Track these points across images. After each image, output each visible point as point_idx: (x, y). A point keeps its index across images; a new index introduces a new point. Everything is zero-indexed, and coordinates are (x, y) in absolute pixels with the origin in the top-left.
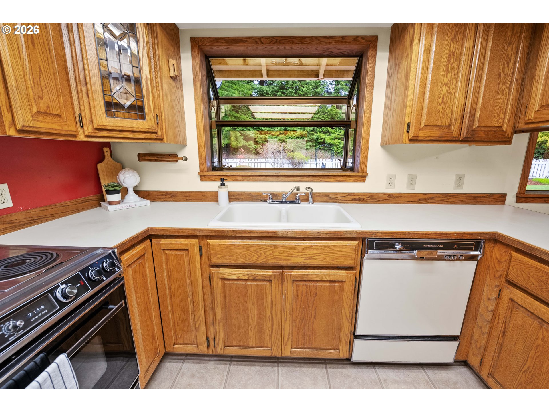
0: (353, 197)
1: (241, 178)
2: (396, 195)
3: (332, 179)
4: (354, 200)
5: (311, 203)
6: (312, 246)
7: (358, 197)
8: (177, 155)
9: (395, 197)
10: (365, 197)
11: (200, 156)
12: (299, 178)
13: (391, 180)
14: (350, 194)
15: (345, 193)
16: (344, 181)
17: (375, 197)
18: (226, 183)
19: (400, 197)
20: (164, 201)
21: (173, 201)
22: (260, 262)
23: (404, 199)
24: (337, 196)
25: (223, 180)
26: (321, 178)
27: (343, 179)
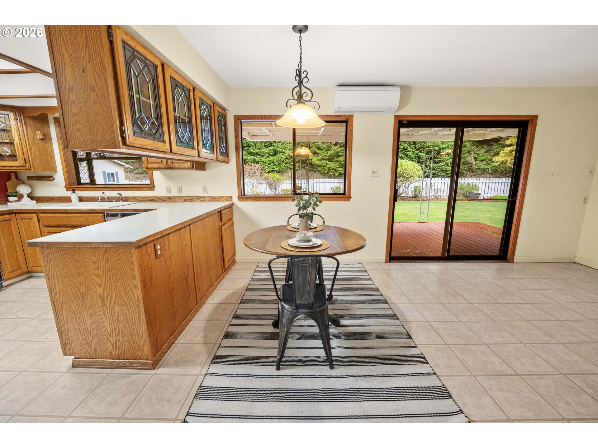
0: (149, 199)
1: (87, 189)
2: (172, 197)
3: (136, 189)
4: (149, 200)
5: (121, 202)
6: (84, 216)
7: (151, 199)
8: (52, 177)
9: (171, 199)
10: (155, 199)
11: (65, 177)
12: (119, 189)
13: (168, 189)
14: (147, 197)
15: (144, 197)
16: (142, 190)
17: (160, 199)
18: (76, 192)
19: (174, 198)
20: (48, 202)
21: (52, 202)
22: (63, 224)
23: (176, 200)
24: (140, 198)
25: (74, 190)
26: (130, 189)
27: (141, 189)
